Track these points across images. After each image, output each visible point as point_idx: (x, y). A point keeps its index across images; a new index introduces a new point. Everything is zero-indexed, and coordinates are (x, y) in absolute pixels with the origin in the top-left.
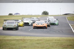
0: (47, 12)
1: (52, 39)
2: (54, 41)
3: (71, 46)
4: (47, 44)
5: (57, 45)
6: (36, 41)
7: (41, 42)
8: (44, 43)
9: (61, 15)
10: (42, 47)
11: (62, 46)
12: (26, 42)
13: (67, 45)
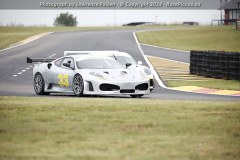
0: (71, 16)
1: (88, 105)
2: (96, 112)
3: (150, 129)
4: (74, 120)
5: (104, 126)
6: (38, 110)
7: (53, 114)
8: (64, 117)
9: (116, 28)
10: (58, 132)
11: (124, 129)
12: (5, 116)
13: (139, 126)
